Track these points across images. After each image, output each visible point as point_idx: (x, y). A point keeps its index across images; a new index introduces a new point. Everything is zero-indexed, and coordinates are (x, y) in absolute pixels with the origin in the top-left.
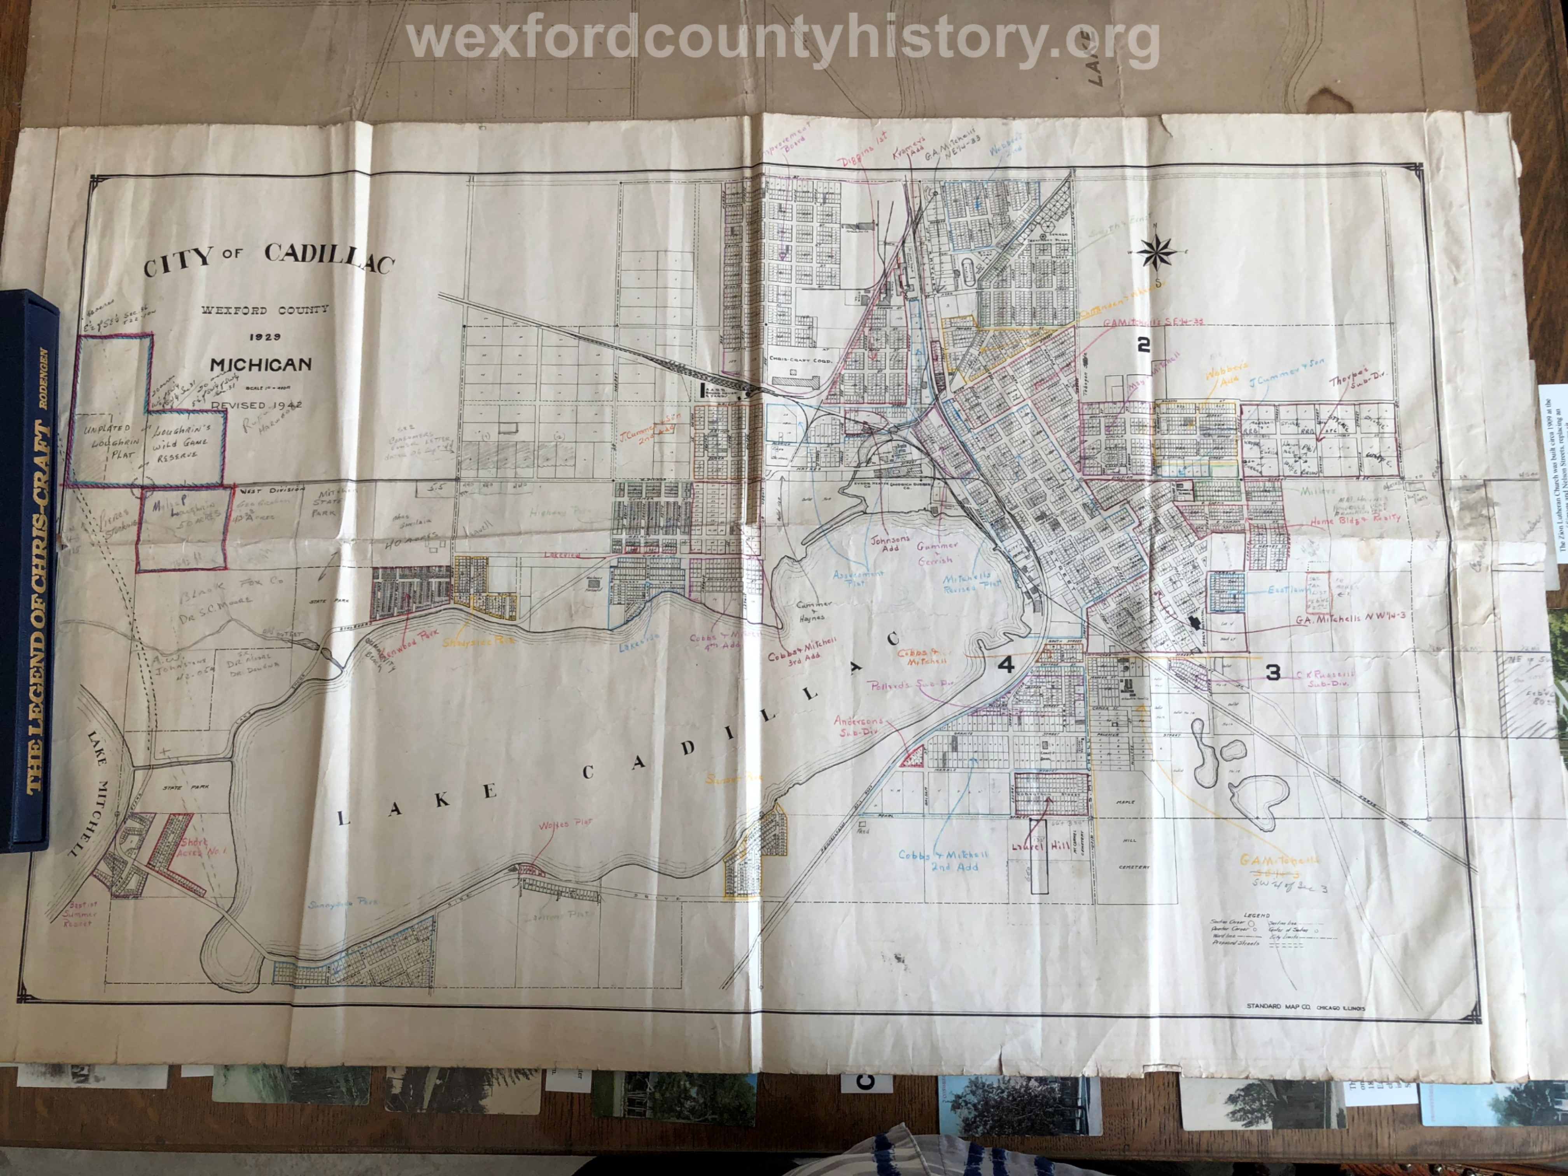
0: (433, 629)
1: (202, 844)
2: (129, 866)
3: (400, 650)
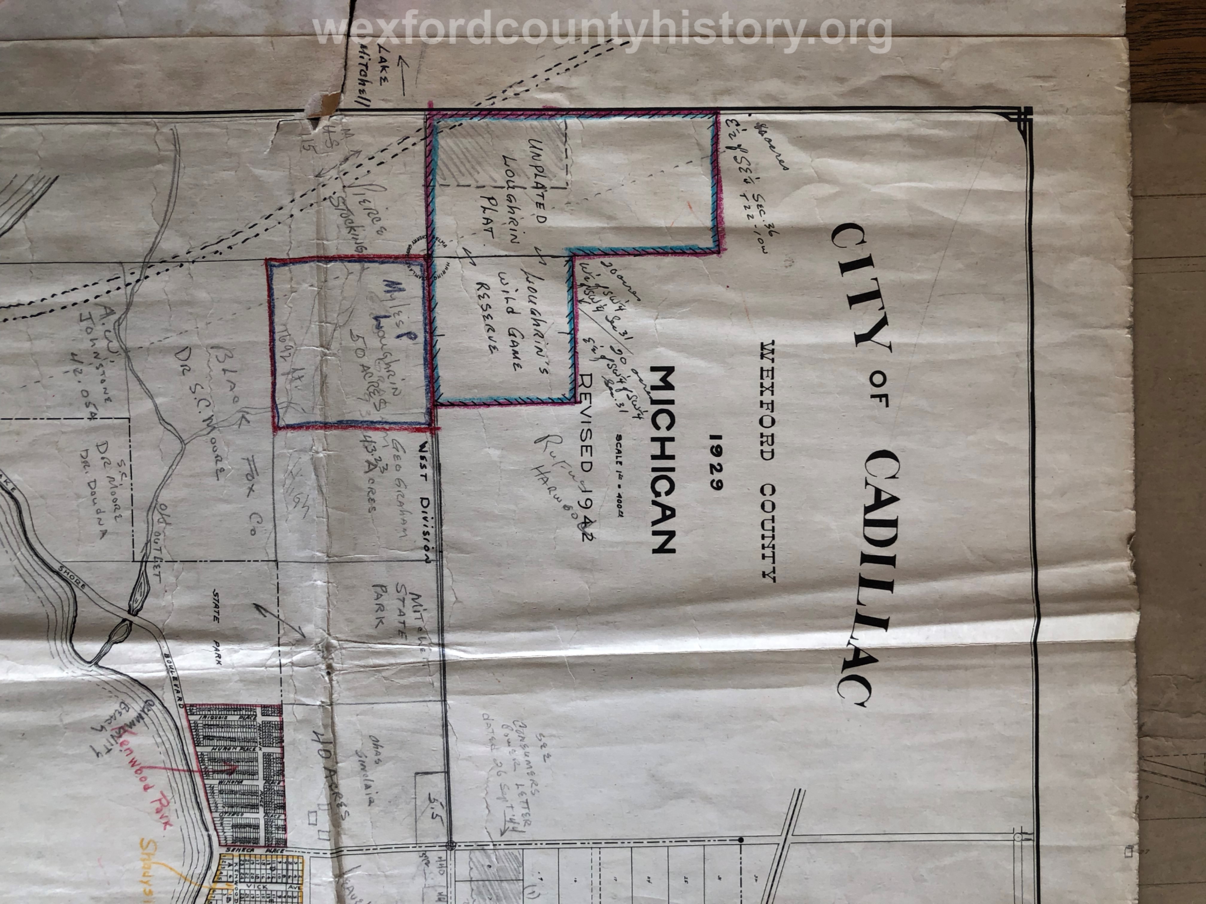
0: (173, 818)
3: (133, 763)
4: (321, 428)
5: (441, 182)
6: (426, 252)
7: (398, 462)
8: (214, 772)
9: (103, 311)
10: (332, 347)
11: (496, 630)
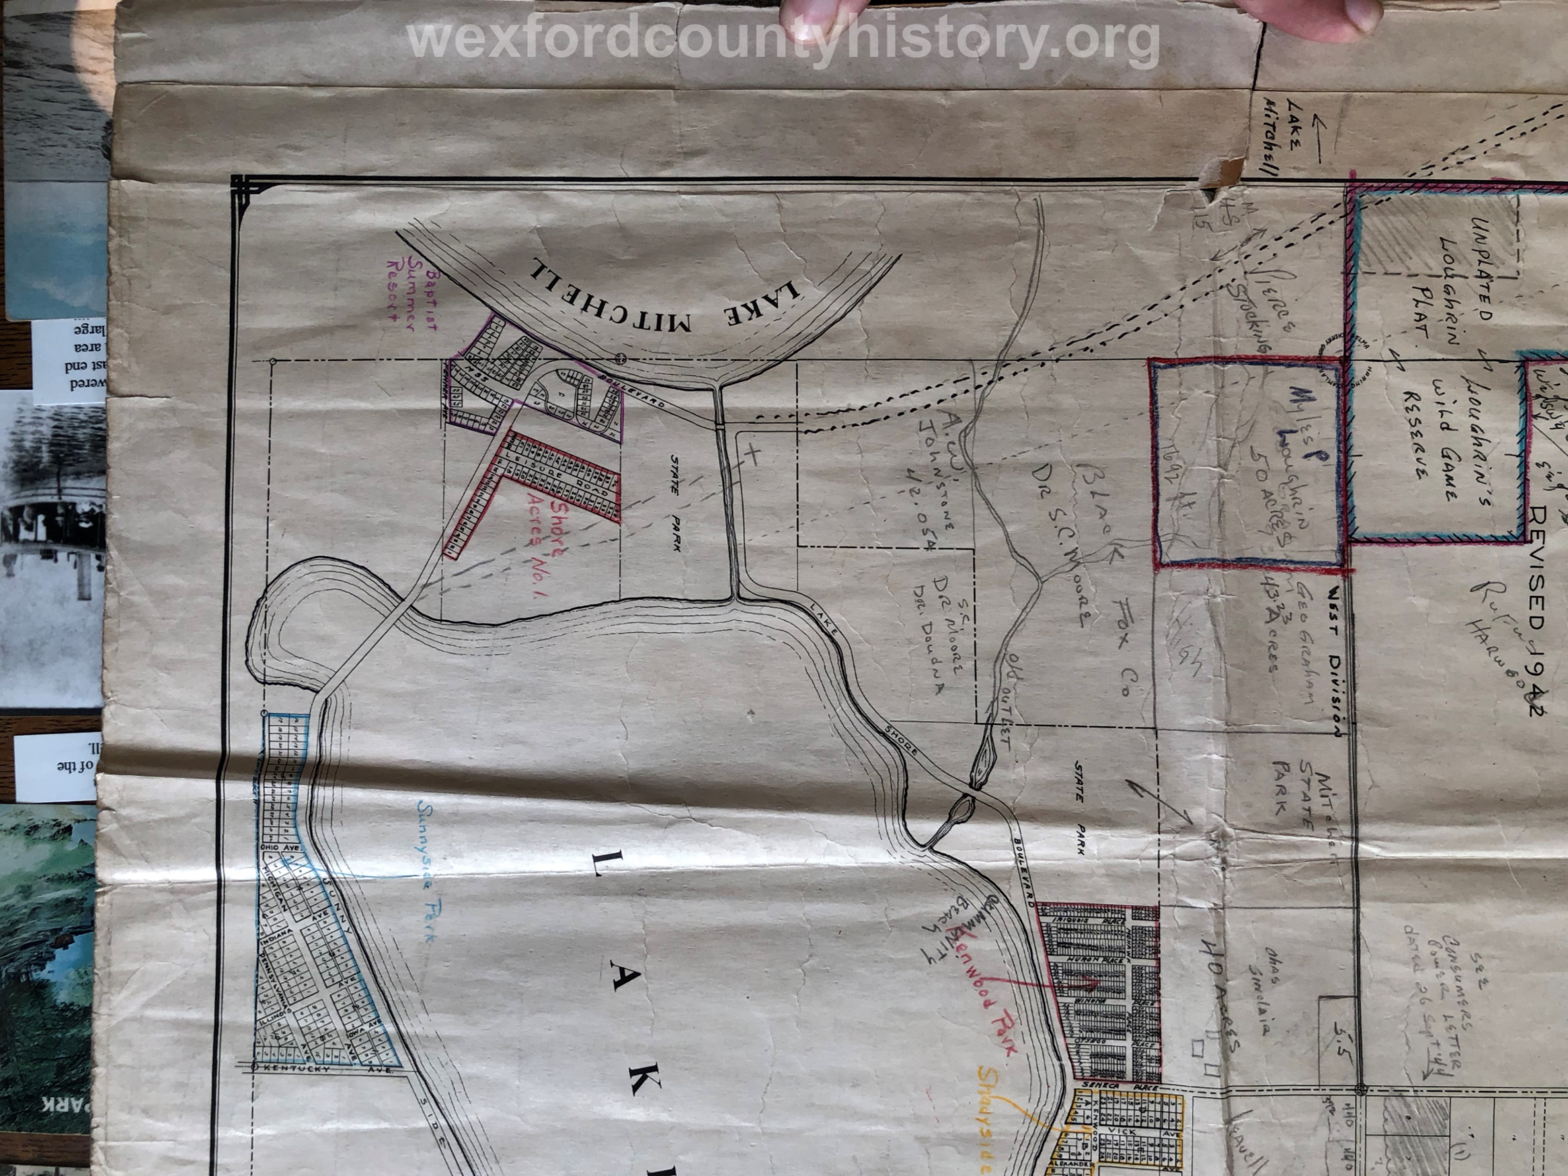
0: (1018, 1043)
1: (557, 545)
2: (511, 393)
3: (971, 973)
4: (1219, 566)
5: (1366, 269)
6: (1342, 354)
7: (1304, 611)
8: (1070, 987)
9: (946, 419)
10: (1230, 468)
11: (1423, 823)
